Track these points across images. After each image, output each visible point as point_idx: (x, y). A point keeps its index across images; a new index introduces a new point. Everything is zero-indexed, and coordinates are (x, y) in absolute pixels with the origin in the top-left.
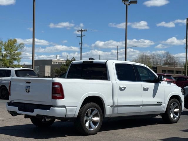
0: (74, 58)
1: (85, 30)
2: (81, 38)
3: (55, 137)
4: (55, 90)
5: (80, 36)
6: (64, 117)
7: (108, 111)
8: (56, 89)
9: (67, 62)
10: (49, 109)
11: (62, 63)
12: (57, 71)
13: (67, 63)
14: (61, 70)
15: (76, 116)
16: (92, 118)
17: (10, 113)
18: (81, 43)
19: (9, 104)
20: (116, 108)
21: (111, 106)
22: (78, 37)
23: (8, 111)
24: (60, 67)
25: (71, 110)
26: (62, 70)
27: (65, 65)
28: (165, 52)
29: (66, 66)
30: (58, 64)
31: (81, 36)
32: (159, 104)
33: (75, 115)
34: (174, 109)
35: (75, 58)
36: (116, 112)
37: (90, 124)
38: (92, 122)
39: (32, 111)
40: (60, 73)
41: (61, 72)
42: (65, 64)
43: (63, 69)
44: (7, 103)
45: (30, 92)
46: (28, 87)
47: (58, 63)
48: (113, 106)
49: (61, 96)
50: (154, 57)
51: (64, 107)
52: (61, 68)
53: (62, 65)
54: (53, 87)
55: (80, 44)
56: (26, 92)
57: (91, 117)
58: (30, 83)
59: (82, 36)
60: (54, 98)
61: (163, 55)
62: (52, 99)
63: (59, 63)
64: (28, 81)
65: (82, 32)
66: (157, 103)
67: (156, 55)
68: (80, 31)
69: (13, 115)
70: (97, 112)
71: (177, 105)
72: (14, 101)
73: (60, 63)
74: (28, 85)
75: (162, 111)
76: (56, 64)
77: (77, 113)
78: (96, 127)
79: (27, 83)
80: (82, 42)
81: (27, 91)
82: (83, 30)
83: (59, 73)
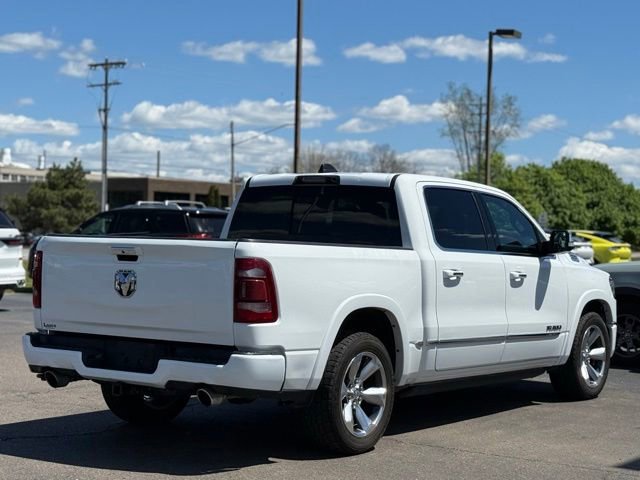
0: (76, 159)
1: (118, 64)
2: (106, 91)
3: (241, 467)
4: (247, 288)
5: (101, 85)
6: (278, 389)
7: (411, 363)
8: (249, 282)
9: (53, 174)
10: (224, 360)
11: (28, 179)
12: (14, 206)
13: (54, 178)
14: (29, 200)
15: (315, 386)
16: (360, 390)
17: (38, 376)
18: (103, 107)
19: (38, 340)
20: (432, 351)
21: (419, 345)
22: (92, 86)
23: (33, 368)
24: (27, 192)
25: (301, 364)
26: (34, 205)
27: (43, 186)
28: (371, 146)
29: (47, 190)
30: (10, 180)
31: (103, 82)
32: (553, 332)
33: (311, 380)
34: (591, 348)
35: (80, 163)
36: (430, 366)
37: (354, 411)
38: (362, 406)
39: (151, 369)
40: (28, 214)
41: (29, 211)
42: (44, 180)
43: (39, 198)
44: (28, 338)
45: (135, 296)
46: (126, 275)
47: (10, 177)
48: (426, 345)
49: (267, 310)
50: (340, 160)
51: (279, 350)
52: (29, 195)
53: (33, 187)
54: (240, 274)
55: (100, 110)
56: (117, 294)
57: (357, 386)
58: (134, 258)
59: (107, 84)
60: (242, 317)
61: (369, 154)
62: (235, 321)
63: (14, 176)
64: (128, 253)
65: (106, 70)
66: (549, 328)
67: (345, 157)
68: (102, 65)
69: (54, 384)
70: (377, 368)
71: (599, 334)
72: (56, 329)
73: (19, 179)
74: (126, 266)
75: (558, 357)
76: (6, 181)
77: (319, 375)
78: (374, 423)
79: (121, 258)
80: (108, 106)
81: (120, 292)
82: (112, 64)
83: (24, 213)
